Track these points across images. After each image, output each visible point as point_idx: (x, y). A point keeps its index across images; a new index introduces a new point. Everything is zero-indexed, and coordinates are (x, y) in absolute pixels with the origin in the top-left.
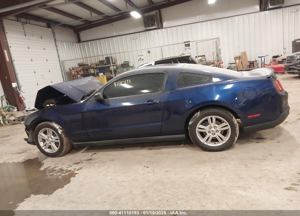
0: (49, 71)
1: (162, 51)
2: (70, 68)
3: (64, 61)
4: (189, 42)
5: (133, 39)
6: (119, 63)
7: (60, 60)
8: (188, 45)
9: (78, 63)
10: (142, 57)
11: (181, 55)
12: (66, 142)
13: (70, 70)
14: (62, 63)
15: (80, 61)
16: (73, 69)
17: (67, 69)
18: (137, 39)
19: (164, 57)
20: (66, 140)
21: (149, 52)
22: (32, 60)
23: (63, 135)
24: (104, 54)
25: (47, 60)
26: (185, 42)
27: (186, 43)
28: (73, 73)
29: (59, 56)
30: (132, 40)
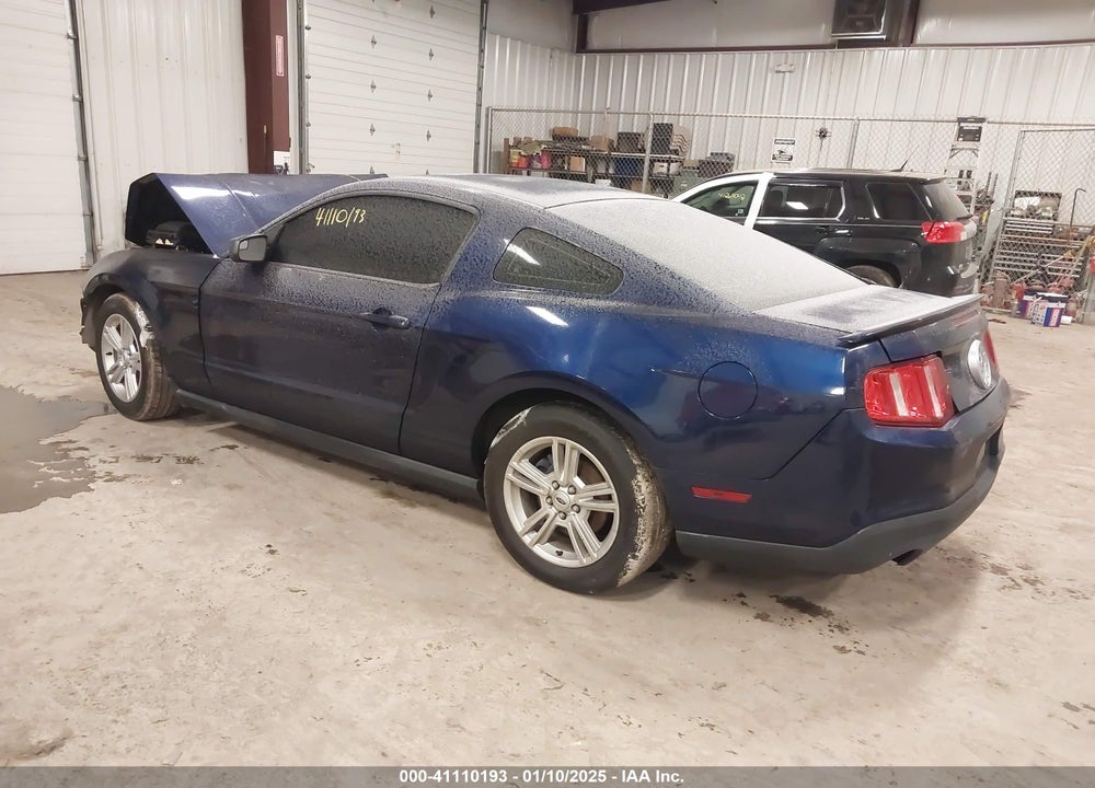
0: (429, 136)
1: (854, 137)
2: (507, 140)
3: (496, 110)
4: (982, 120)
5: (778, 72)
6: (696, 154)
7: (479, 105)
8: (975, 135)
9: (552, 126)
10: (790, 150)
11: (899, 171)
12: (156, 378)
13: (508, 147)
14: (487, 116)
15: (563, 122)
16: (518, 144)
17: (498, 143)
18: (790, 72)
19: (855, 166)
20: (156, 372)
21: (823, 134)
22: (373, 87)
23: (152, 354)
24: (667, 111)
25: (430, 96)
26: (960, 120)
27: (967, 126)
28: (515, 158)
29: (480, 89)
30: (769, 75)
